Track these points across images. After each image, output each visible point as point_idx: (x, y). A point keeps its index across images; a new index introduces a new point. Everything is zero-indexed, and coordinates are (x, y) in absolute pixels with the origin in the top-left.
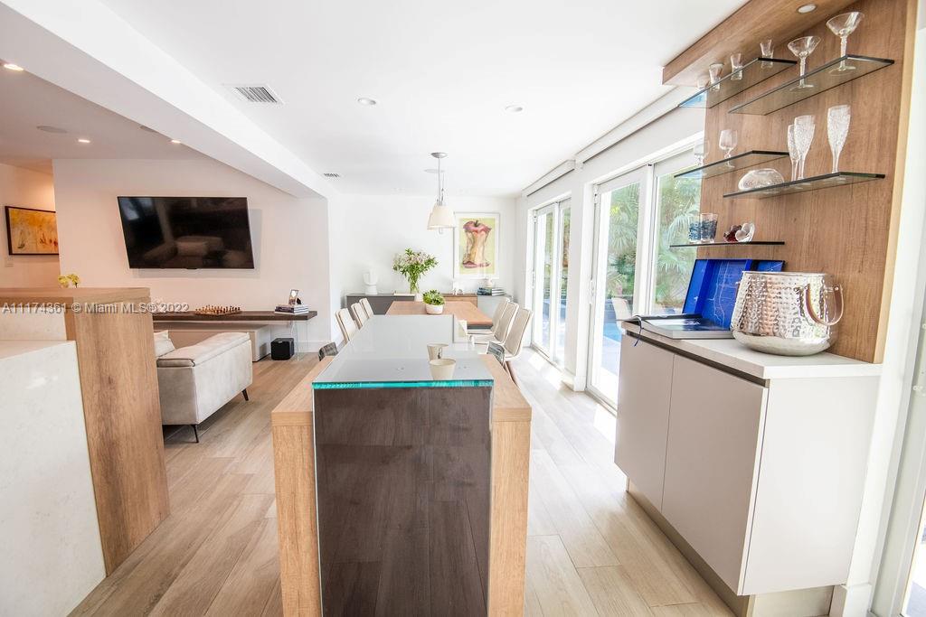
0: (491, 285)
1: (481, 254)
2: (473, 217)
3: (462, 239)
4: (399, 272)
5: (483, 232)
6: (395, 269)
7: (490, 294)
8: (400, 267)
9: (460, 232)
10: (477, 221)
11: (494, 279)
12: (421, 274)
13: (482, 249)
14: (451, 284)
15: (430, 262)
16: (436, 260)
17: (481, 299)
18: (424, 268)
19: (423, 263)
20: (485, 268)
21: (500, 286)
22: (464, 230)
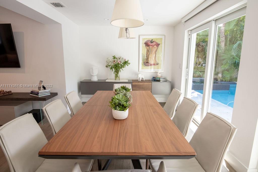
0: (159, 75)
1: (154, 58)
2: (150, 38)
3: (143, 50)
4: (109, 69)
5: (155, 46)
6: (107, 67)
7: (159, 81)
8: (109, 66)
9: (142, 46)
10: (152, 40)
11: (161, 71)
12: (121, 69)
13: (154, 55)
14: (137, 74)
15: (126, 63)
16: (129, 62)
17: (154, 83)
18: (122, 66)
19: (121, 64)
20: (156, 66)
21: (164, 76)
22: (144, 45)
